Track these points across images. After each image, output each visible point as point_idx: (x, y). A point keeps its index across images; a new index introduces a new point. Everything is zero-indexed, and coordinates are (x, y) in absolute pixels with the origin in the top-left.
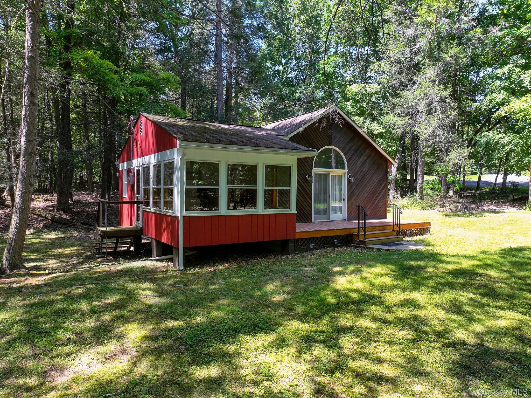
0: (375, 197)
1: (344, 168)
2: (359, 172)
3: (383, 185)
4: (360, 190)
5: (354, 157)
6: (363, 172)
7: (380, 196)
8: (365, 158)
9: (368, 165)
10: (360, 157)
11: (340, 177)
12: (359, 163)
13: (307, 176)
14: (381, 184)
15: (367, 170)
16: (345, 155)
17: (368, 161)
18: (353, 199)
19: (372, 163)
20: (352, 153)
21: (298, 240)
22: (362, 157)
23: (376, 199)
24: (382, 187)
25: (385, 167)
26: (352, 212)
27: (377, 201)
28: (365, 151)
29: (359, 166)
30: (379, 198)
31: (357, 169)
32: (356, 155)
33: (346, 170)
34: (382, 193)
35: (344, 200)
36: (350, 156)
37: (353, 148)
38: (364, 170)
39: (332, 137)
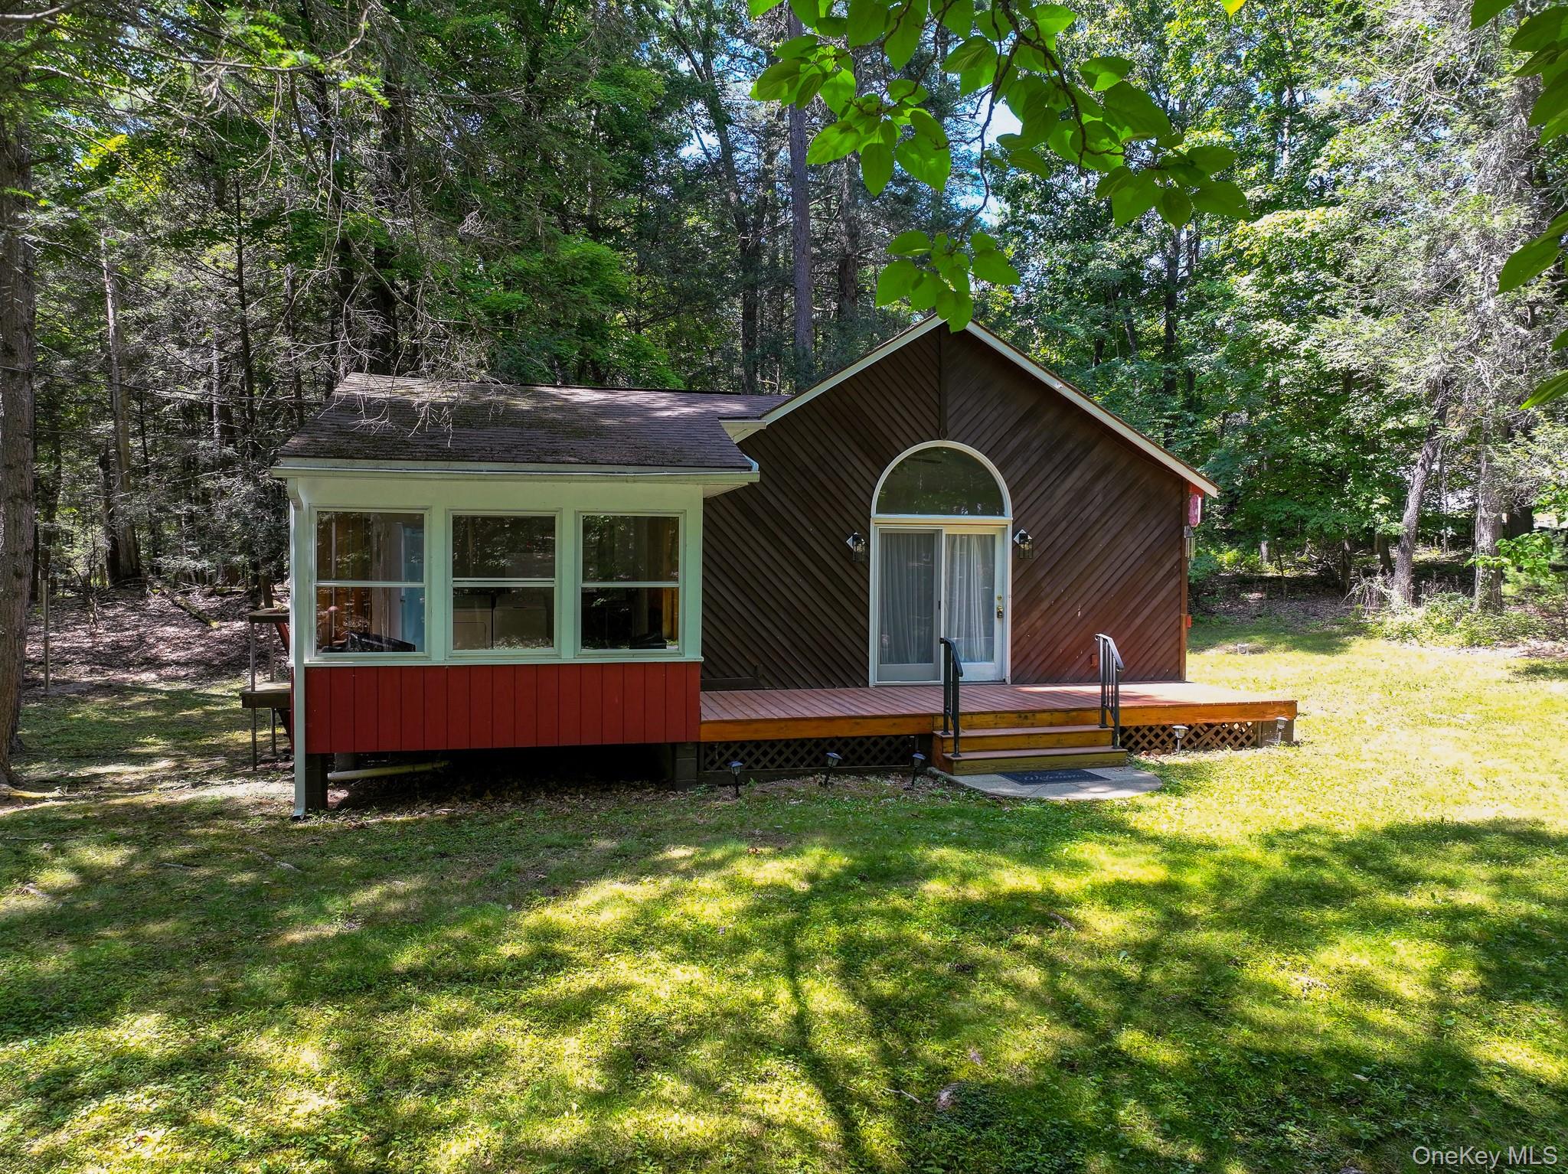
0: (1133, 605)
1: (1002, 514)
2: (1064, 524)
3: (1168, 566)
4: (1069, 581)
5: (1041, 475)
6: (1076, 525)
7: (1155, 602)
8: (1088, 476)
9: (1099, 498)
10: (1068, 471)
11: (988, 543)
12: (1060, 492)
13: (849, 542)
14: (1159, 563)
15: (1097, 514)
16: (1001, 468)
17: (1100, 486)
18: (1036, 614)
19: (1116, 493)
20: (1034, 459)
21: (711, 746)
22: (1076, 474)
23: (1136, 612)
24: (1162, 573)
25: (1177, 501)
26: (1033, 656)
27: (1138, 621)
28: (1088, 450)
29: (1062, 503)
30: (1147, 612)
31: (1054, 511)
32: (1048, 468)
33: (1008, 519)
34: (1163, 594)
35: (1001, 615)
36: (1023, 471)
37: (1035, 444)
38: (1084, 516)
39: (950, 412)
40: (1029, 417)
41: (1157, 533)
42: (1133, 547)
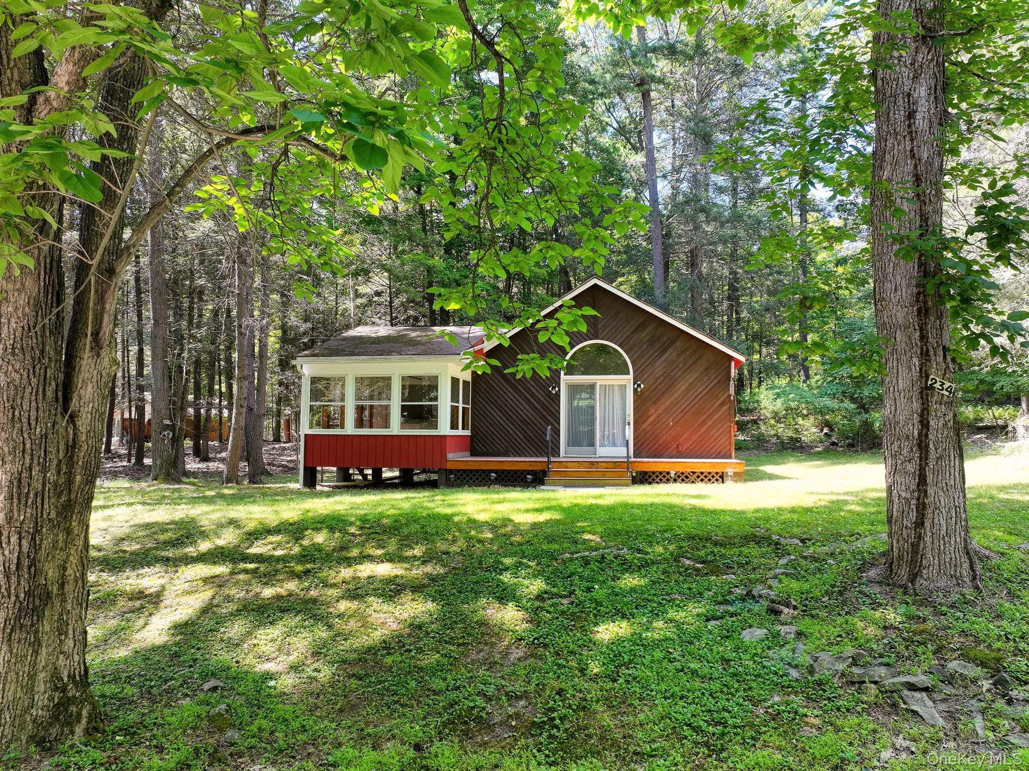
0: (702, 419)
1: (628, 374)
2: (662, 378)
3: (722, 399)
4: (665, 407)
5: (649, 355)
6: (668, 379)
7: (715, 418)
8: (675, 355)
9: (681, 365)
10: (664, 351)
11: (623, 388)
12: (659, 363)
13: (550, 389)
15: (680, 373)
16: (627, 352)
17: (682, 358)
18: (647, 423)
19: (691, 362)
20: (644, 347)
22: (668, 353)
23: (704, 423)
24: (718, 403)
26: (645, 444)
27: (705, 428)
28: (673, 342)
29: (661, 368)
30: (710, 423)
31: (656, 372)
32: (653, 351)
33: (631, 376)
34: (720, 413)
35: (629, 424)
36: (639, 352)
37: (646, 339)
38: (672, 374)
39: (600, 326)
40: (642, 326)
41: (715, 382)
42: (701, 389)
